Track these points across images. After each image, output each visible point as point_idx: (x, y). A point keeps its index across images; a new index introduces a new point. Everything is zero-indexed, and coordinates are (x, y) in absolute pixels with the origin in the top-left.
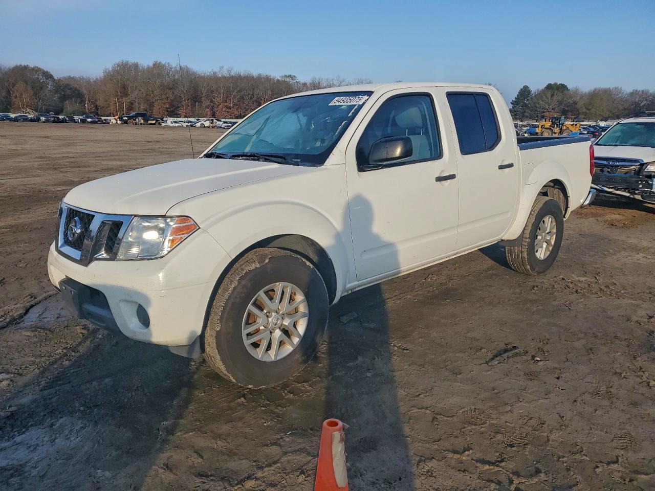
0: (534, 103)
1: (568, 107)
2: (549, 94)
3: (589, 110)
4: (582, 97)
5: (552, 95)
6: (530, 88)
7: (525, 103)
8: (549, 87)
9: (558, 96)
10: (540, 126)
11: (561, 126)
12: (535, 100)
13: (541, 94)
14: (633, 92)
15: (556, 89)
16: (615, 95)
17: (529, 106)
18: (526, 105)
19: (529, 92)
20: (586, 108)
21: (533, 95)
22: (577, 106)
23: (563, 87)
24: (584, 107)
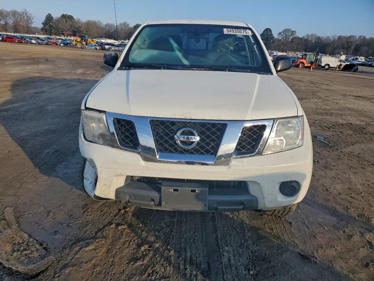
0: (56, 25)
1: (76, 29)
2: (64, 20)
3: (87, 32)
4: (82, 24)
5: (66, 21)
6: (52, 15)
7: (51, 25)
8: (63, 16)
9: (69, 23)
10: (74, 41)
11: (86, 41)
12: (57, 23)
13: (58, 20)
14: (107, 25)
15: (66, 18)
16: (98, 25)
17: (53, 26)
18: (52, 26)
19: (52, 18)
20: (86, 31)
21: (55, 20)
22: (81, 29)
23: (70, 18)
24: (85, 30)
